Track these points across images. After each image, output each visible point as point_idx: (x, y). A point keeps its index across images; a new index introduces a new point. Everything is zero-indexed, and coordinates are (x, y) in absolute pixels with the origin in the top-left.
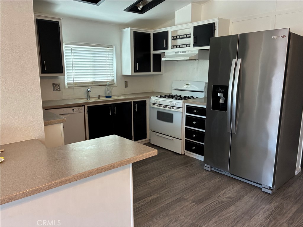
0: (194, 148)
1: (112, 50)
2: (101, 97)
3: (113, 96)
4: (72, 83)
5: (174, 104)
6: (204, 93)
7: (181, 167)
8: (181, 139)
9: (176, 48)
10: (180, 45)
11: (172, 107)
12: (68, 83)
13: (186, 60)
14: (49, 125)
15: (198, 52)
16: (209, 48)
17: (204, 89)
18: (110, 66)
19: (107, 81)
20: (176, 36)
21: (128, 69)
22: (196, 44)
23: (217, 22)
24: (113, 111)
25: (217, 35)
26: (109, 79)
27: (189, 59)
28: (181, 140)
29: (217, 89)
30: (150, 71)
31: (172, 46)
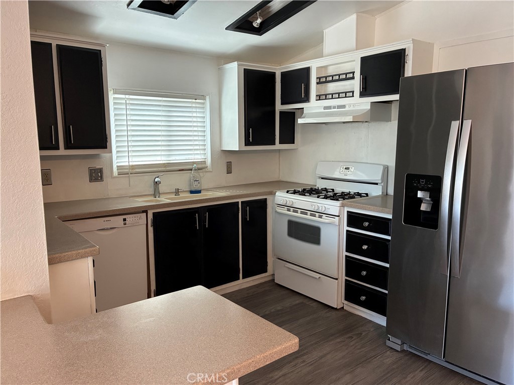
0: (363, 298)
1: (203, 104)
2: (180, 192)
3: (203, 190)
4: (127, 166)
5: (322, 209)
6: (381, 187)
7: (338, 340)
8: (337, 279)
9: (326, 99)
10: (332, 95)
11: (317, 214)
12: (118, 166)
13: (344, 123)
14: (60, 262)
15: (369, 108)
16: (398, 99)
17: (380, 178)
18: (200, 134)
19: (194, 163)
20: (326, 77)
21: (233, 139)
22: (366, 91)
23: (409, 47)
24: (202, 221)
25: (409, 72)
26: (198, 158)
27: (352, 121)
28: (337, 281)
29: (415, 183)
30: (274, 144)
31: (317, 96)
